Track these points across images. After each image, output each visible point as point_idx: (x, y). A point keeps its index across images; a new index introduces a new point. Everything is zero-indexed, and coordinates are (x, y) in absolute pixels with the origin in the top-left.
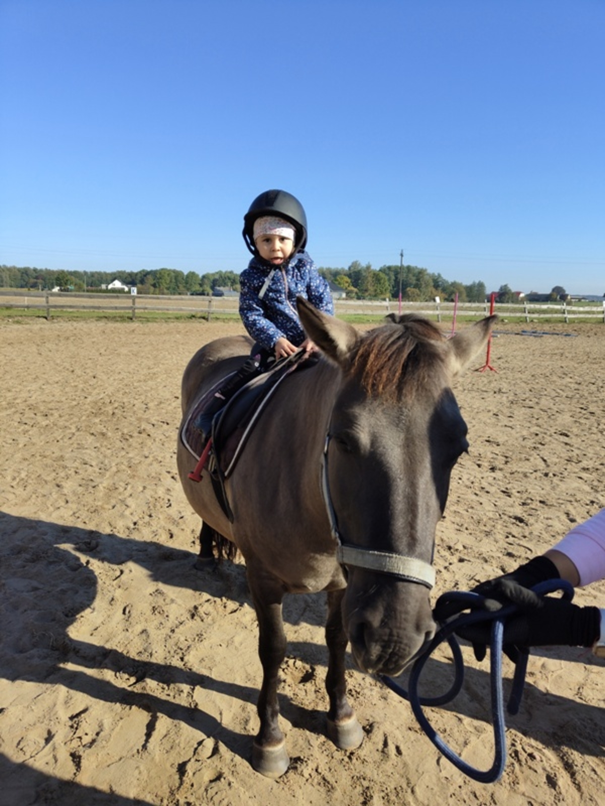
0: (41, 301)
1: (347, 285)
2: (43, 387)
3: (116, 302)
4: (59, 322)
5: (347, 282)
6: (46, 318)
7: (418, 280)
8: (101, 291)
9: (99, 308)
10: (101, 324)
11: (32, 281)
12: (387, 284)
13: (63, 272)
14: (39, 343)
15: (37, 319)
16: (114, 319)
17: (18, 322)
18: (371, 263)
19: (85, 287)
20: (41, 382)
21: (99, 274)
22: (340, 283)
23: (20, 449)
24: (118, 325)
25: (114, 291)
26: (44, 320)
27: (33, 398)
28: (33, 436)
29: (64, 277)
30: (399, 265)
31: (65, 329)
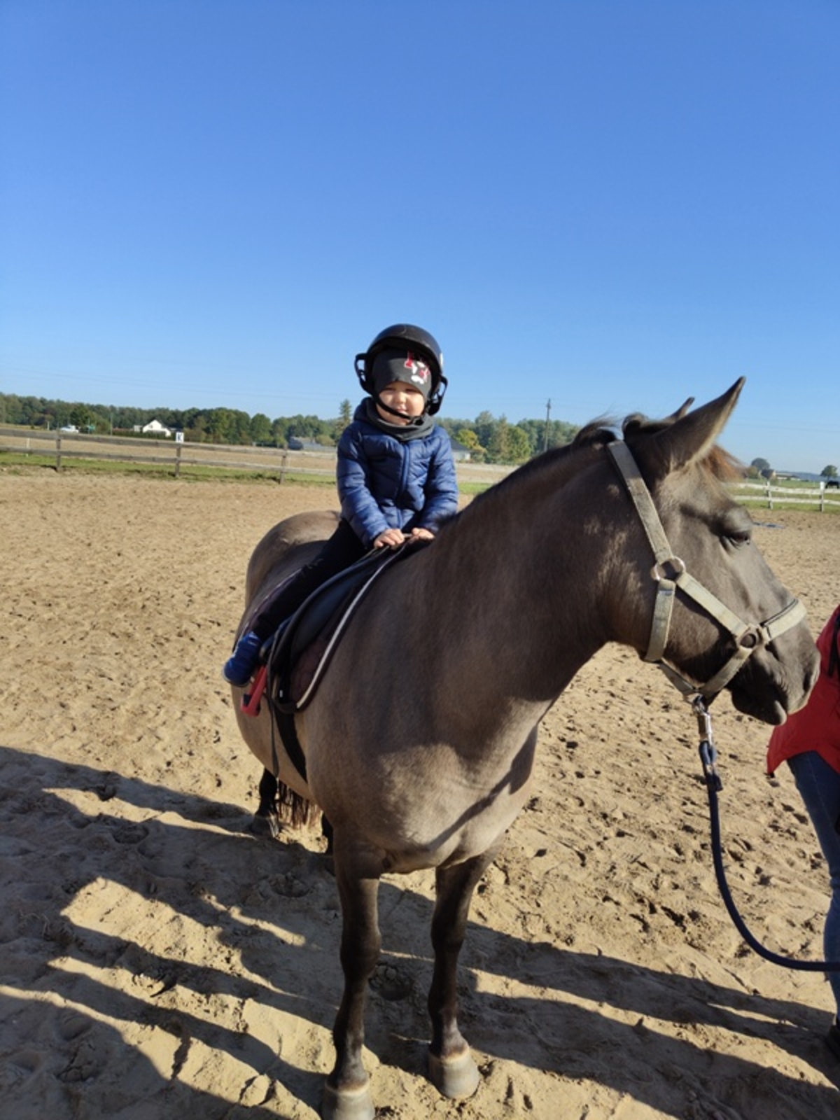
0: (50, 445)
1: (472, 442)
2: (47, 565)
3: (153, 452)
4: (73, 474)
5: (473, 439)
6: (55, 468)
8: (133, 434)
9: (130, 458)
10: (132, 481)
11: (38, 415)
12: (527, 444)
13: (82, 405)
14: (44, 503)
15: (43, 469)
16: (149, 474)
17: (16, 473)
18: (506, 416)
19: (111, 428)
20: (45, 558)
21: (132, 410)
22: (462, 440)
23: (10, 651)
24: (155, 483)
25: (151, 435)
26: (53, 471)
27: (32, 580)
28: (29, 633)
29: (82, 413)
30: (545, 419)
31: (80, 485)
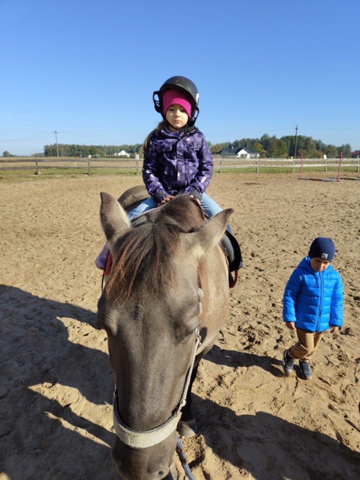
0: (85, 164)
1: (260, 149)
2: (94, 217)
3: (124, 164)
4: (96, 176)
5: (260, 147)
6: (88, 174)
7: (306, 144)
8: (114, 157)
9: (117, 168)
10: (119, 177)
11: (77, 152)
12: (286, 147)
13: (93, 146)
14: (86, 189)
15: (83, 175)
16: (125, 174)
17: (73, 177)
19: (105, 155)
20: (92, 214)
21: (113, 147)
22: (255, 148)
23: (87, 257)
24: (128, 177)
25: (121, 157)
26: (87, 175)
27: (89, 223)
28: (93, 248)
29: (94, 150)
31: (99, 181)
